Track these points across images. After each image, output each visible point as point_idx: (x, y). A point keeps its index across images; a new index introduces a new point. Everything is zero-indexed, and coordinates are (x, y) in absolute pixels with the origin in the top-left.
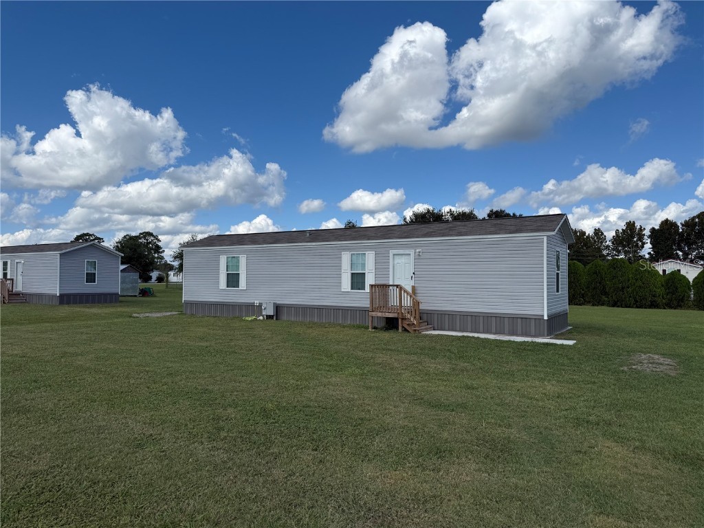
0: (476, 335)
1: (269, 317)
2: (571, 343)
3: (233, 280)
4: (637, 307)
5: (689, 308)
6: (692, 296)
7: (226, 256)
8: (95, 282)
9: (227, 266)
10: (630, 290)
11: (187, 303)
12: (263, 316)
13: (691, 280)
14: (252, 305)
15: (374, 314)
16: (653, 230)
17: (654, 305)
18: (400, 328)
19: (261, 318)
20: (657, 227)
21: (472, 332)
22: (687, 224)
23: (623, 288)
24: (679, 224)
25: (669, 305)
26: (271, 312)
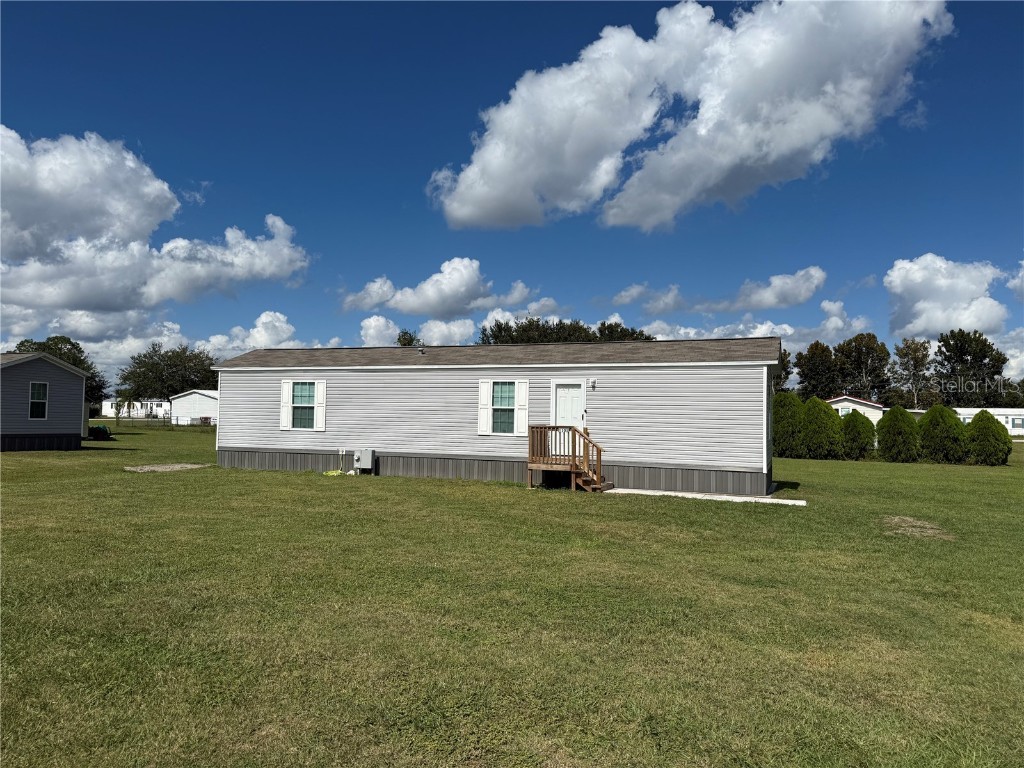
0: (672, 494)
1: (364, 471)
2: (802, 503)
3: (303, 416)
4: (811, 458)
5: (873, 458)
6: (876, 444)
7: (291, 382)
8: (44, 417)
9: (293, 396)
10: (802, 435)
11: (223, 450)
12: (355, 470)
13: (875, 423)
14: (335, 454)
15: (534, 466)
16: (800, 356)
17: (831, 455)
18: (573, 485)
19: (352, 472)
20: (805, 352)
21: (682, 490)
22: (840, 350)
23: (793, 433)
24: (831, 349)
25: (848, 456)
26: (367, 464)
